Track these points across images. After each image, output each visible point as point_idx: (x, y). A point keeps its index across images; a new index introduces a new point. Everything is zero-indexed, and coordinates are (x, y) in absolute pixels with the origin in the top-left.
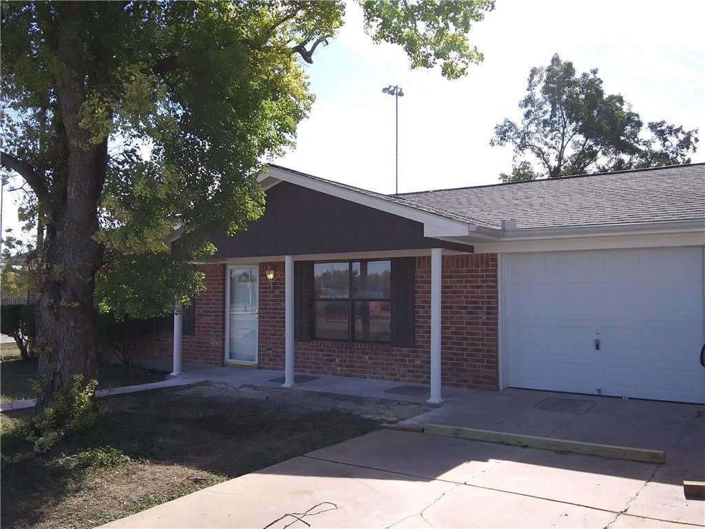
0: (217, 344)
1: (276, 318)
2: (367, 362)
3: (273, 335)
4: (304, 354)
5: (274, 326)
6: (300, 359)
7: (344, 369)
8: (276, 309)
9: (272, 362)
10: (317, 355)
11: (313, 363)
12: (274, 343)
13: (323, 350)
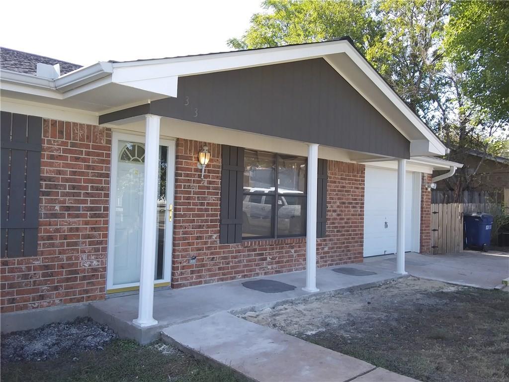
0: (95, 263)
1: (202, 216)
2: (293, 255)
3: (198, 238)
4: (235, 257)
5: (200, 227)
6: (231, 264)
7: (275, 266)
8: (202, 204)
9: (194, 276)
10: (249, 255)
11: (245, 266)
12: (199, 249)
13: (255, 250)
